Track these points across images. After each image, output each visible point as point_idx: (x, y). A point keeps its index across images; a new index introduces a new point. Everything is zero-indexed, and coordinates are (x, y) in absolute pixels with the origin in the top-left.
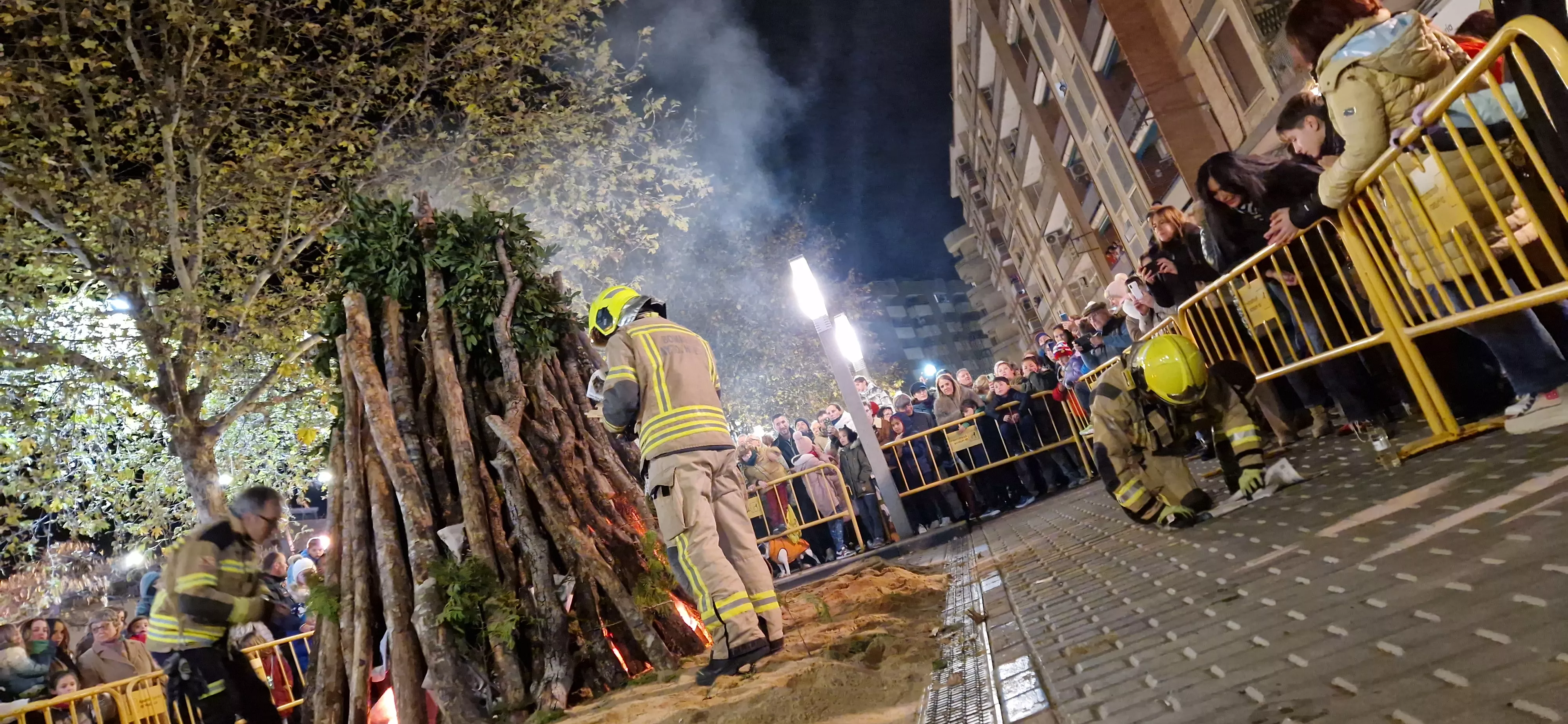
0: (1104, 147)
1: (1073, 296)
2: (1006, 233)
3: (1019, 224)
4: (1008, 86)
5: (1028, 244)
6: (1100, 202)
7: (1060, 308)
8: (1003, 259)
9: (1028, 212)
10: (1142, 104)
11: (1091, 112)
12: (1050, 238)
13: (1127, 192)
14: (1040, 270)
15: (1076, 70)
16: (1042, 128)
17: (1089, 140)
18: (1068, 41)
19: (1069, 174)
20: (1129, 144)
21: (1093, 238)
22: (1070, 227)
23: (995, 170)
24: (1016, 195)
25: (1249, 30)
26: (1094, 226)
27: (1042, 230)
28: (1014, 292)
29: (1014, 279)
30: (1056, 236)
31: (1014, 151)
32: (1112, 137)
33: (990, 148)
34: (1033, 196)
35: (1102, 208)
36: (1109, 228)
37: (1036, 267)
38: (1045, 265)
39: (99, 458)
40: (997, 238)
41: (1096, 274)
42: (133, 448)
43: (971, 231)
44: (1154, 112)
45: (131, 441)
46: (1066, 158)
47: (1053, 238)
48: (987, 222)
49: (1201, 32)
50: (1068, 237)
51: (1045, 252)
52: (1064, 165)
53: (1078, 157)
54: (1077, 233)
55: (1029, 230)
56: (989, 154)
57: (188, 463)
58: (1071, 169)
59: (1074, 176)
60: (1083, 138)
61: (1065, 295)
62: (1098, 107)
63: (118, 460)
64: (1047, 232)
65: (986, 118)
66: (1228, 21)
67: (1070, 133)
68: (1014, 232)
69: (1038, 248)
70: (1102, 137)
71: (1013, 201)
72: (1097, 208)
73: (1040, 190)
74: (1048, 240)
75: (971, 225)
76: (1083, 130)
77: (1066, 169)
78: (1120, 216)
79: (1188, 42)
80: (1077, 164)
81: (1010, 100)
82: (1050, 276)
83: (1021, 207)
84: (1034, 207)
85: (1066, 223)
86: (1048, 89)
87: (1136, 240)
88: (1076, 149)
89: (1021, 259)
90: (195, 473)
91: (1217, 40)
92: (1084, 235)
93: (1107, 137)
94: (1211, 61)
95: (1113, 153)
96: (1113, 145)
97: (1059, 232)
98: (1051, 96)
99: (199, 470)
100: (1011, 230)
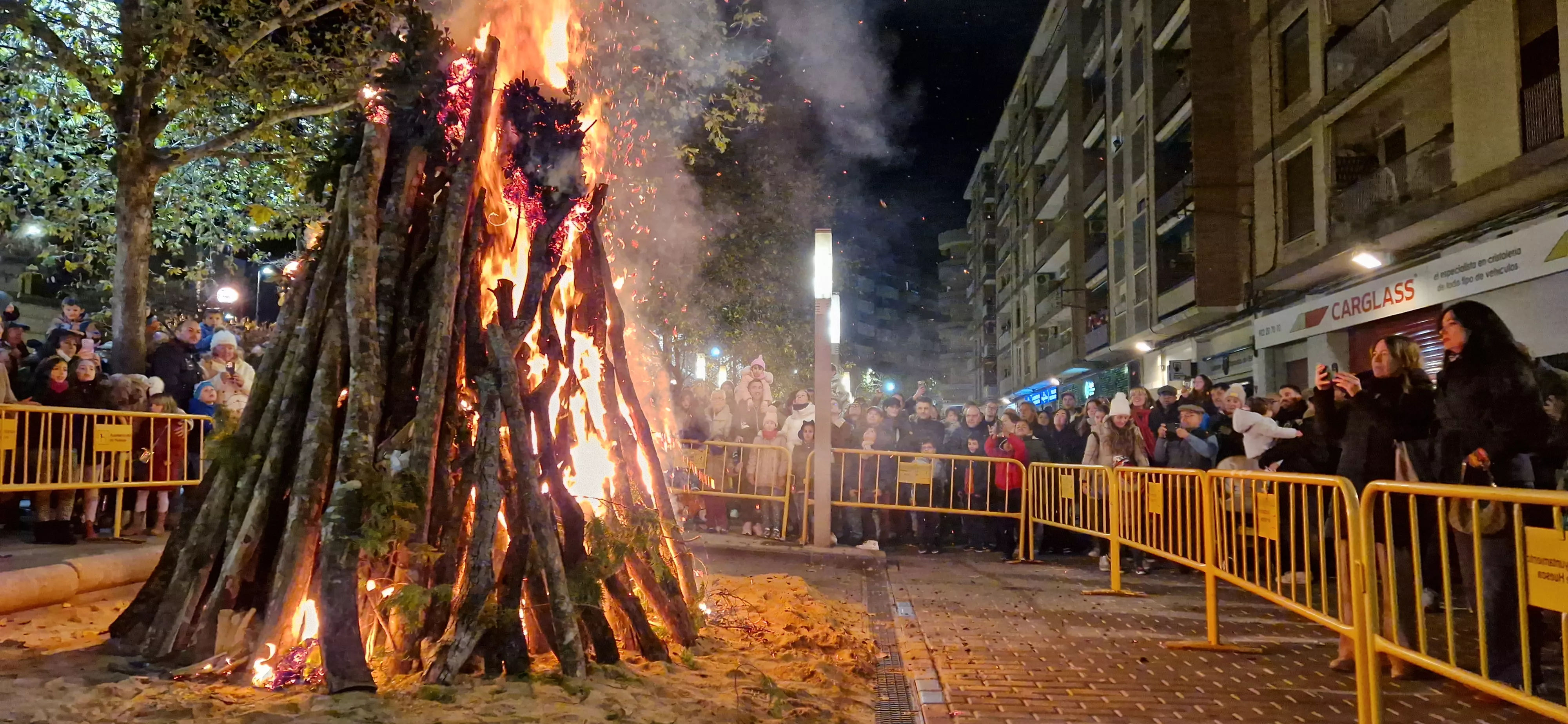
0: (1132, 216)
1: (1039, 340)
2: (1001, 254)
3: (1017, 253)
4: (1065, 116)
5: (1017, 275)
6: (1106, 266)
7: (1021, 346)
8: (987, 277)
9: (1030, 244)
10: (1189, 193)
11: (1136, 177)
12: (1041, 278)
13: (1136, 268)
14: (1018, 303)
15: (1137, 133)
16: (1080, 170)
17: (1121, 203)
18: (1143, 100)
19: (1086, 225)
20: (1158, 225)
21: (1082, 296)
22: (1063, 276)
23: (1016, 192)
24: (1027, 222)
25: (1325, 170)
26: (1089, 286)
27: (1038, 266)
28: (985, 313)
29: (990, 302)
30: (1048, 280)
31: (1042, 182)
32: (1145, 211)
33: (1021, 168)
34: (1043, 232)
35: (1105, 272)
36: (1103, 293)
37: (1016, 298)
38: (1025, 302)
39: (32, 137)
40: (990, 254)
41: (1070, 329)
42: (72, 140)
43: (969, 237)
44: (1196, 206)
45: (71, 132)
46: (1091, 210)
47: (1044, 280)
48: (987, 236)
49: (1277, 150)
50: (1060, 284)
51: (1030, 289)
52: (1086, 216)
53: (1103, 213)
54: (1069, 285)
55: (1025, 263)
56: (1017, 174)
57: (124, 188)
58: (1090, 223)
59: (1091, 231)
60: (1116, 198)
61: (1032, 338)
62: (1143, 177)
63: (51, 147)
64: (1042, 270)
65: (1031, 136)
66: (1309, 151)
67: (1105, 189)
68: (1009, 257)
69: (1025, 282)
70: (1134, 206)
71: (1020, 227)
72: (1100, 271)
73: (1052, 230)
74: (1039, 279)
75: (970, 232)
76: (1119, 190)
77: (1086, 222)
78: (1118, 288)
79: (1260, 155)
80: (1099, 220)
81: (1062, 130)
82: (1025, 312)
83: (1026, 236)
84: (1039, 241)
85: (1063, 269)
86: (1103, 136)
87: (1124, 317)
88: (1105, 204)
89: (1004, 284)
90: (128, 200)
91: (1290, 165)
92: (1075, 290)
93: (1139, 209)
94: (1275, 182)
95: (1139, 225)
96: (1143, 217)
97: (1052, 275)
98: (1102, 146)
99: (134, 199)
100: (1007, 253)
